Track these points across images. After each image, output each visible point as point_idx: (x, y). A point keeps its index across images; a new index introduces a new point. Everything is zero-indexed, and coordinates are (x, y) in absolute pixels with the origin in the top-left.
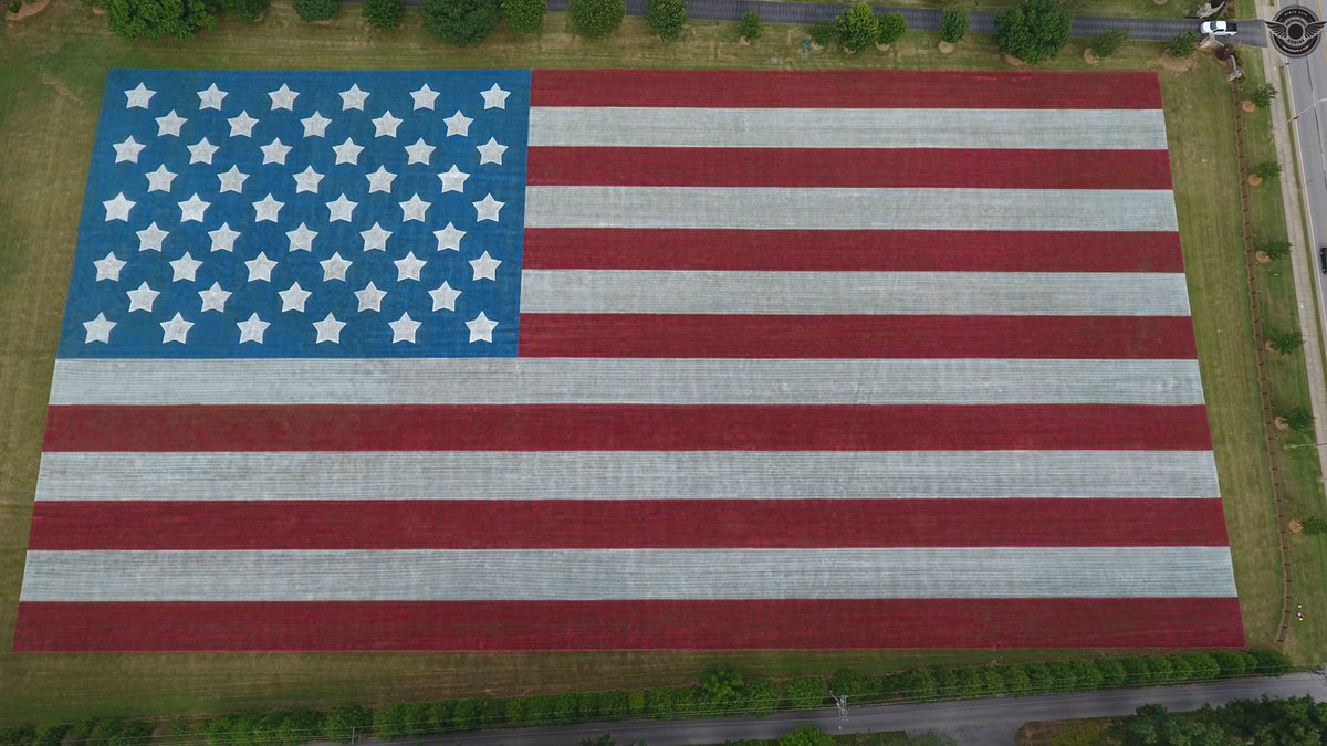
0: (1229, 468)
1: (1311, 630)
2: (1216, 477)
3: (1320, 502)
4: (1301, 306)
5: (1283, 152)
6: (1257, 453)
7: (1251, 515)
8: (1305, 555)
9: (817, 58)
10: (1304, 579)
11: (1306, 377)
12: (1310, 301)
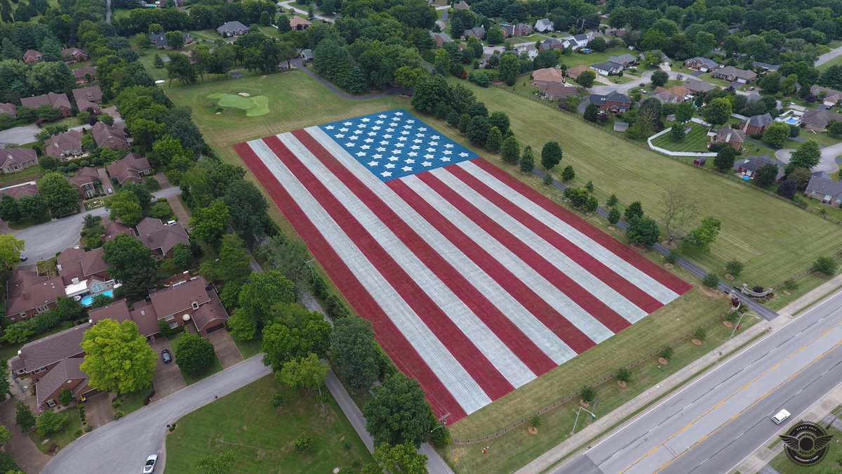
0: (535, 387)
1: (479, 460)
2: (526, 382)
3: (559, 438)
4: (658, 386)
5: (726, 347)
6: (556, 397)
7: (519, 406)
8: (521, 441)
9: (565, 203)
10: (506, 446)
11: (623, 404)
12: (666, 389)
